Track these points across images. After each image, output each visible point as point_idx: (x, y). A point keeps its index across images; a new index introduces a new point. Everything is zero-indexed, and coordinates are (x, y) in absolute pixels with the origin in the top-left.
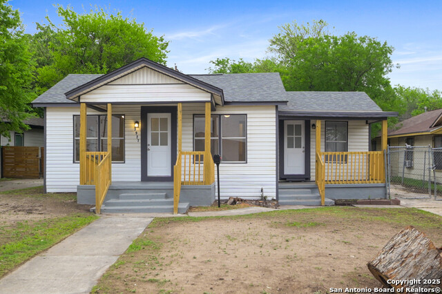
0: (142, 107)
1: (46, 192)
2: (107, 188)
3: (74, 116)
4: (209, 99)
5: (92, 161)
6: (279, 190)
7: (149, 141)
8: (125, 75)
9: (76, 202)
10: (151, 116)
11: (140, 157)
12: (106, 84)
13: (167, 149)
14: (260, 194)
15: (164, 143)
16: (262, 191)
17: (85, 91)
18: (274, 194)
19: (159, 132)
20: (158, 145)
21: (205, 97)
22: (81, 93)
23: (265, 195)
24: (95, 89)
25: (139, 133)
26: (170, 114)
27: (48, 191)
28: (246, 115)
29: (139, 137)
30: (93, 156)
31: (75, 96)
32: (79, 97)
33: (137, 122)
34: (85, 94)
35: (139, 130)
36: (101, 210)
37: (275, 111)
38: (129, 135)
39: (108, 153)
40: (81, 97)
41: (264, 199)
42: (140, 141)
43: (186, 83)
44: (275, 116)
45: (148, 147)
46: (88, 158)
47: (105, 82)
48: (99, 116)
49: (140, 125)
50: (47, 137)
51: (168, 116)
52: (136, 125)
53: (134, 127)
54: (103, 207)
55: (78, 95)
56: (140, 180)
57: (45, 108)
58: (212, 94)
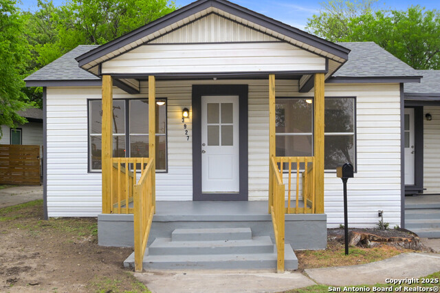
0: (194, 86)
1: (46, 217)
2: (150, 221)
3: (88, 100)
4: (323, 68)
5: (123, 173)
6: (406, 212)
7: (205, 139)
8: (179, 28)
9: (95, 241)
10: (207, 100)
11: (191, 163)
12: (145, 44)
13: (233, 151)
14: (378, 220)
15: (228, 142)
16: (380, 215)
17: (110, 55)
18: (399, 220)
19: (220, 124)
20: (218, 145)
21: (315, 64)
22: (104, 58)
23: (385, 220)
24: (127, 51)
25: (190, 126)
26: (236, 98)
27: (50, 214)
28: (355, 98)
29: (190, 133)
30: (123, 165)
31: (93, 63)
32: (100, 65)
33: (186, 110)
34: (110, 59)
35: (189, 121)
36: (144, 264)
37: (398, 93)
38: (173, 130)
39: (151, 160)
40: (104, 65)
41: (383, 226)
42: (191, 138)
43: (283, 41)
44: (398, 99)
45: (203, 148)
46: (115, 167)
47: (145, 39)
48: (127, 100)
49: (191, 113)
50: (49, 133)
51: (234, 100)
52: (185, 114)
53: (181, 117)
54: (147, 259)
55: (98, 61)
56: (191, 198)
57: (45, 89)
58: (327, 59)
